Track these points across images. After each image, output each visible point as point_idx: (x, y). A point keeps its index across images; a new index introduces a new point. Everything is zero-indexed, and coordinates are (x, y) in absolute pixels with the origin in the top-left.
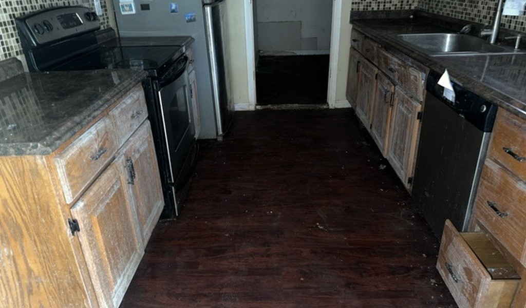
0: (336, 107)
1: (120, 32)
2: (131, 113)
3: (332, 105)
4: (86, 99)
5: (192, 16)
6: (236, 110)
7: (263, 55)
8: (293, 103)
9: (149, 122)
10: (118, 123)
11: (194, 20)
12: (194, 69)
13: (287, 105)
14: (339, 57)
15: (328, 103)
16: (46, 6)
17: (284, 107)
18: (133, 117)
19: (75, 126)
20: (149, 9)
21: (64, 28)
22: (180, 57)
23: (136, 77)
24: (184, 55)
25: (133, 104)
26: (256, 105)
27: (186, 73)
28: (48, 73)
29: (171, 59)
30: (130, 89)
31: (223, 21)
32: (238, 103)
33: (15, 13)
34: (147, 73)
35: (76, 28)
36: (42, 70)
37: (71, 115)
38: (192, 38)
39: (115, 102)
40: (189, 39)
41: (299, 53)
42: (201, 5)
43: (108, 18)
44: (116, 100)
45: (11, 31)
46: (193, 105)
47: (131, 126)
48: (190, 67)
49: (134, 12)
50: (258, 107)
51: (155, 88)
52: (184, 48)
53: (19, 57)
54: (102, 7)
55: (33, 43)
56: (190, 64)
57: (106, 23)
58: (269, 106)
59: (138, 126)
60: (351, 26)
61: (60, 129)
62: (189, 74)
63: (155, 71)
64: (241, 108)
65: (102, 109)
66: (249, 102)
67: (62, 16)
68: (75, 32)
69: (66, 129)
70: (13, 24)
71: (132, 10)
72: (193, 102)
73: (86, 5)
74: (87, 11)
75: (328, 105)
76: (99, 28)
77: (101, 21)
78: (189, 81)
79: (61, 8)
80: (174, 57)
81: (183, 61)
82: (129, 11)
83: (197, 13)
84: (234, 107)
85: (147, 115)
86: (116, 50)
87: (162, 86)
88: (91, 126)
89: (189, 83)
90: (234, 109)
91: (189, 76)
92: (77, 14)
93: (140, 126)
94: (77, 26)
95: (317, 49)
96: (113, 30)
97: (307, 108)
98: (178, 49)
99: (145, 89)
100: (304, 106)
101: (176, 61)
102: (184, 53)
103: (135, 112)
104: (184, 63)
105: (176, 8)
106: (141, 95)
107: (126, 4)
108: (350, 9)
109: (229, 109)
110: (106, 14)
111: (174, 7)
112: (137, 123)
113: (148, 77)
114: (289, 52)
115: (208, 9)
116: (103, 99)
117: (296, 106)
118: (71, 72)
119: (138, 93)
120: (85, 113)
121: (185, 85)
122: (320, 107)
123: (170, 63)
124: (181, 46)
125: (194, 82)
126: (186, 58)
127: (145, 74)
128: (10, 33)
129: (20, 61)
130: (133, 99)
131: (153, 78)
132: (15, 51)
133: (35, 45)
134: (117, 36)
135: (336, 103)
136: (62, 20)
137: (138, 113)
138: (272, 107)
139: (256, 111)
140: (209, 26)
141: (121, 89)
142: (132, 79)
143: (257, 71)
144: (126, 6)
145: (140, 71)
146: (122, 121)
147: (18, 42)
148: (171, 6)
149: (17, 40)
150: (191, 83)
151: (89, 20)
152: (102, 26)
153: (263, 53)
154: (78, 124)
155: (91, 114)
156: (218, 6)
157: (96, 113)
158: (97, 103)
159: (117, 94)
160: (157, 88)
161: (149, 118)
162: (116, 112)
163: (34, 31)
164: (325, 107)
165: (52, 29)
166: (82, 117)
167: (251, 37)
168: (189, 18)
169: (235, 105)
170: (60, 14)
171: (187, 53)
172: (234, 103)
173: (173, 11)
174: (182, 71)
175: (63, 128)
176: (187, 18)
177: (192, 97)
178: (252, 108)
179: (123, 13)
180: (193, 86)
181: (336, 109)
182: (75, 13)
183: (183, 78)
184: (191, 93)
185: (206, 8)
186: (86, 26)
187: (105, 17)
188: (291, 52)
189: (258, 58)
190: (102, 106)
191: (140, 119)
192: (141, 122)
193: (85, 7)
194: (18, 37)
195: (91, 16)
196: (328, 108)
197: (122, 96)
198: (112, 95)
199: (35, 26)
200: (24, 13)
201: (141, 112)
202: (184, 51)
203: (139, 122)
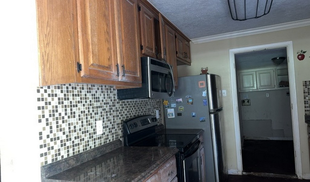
0: (304, 178)
1: (166, 125)
2: (168, 172)
3: (300, 176)
4: (148, 163)
5: (203, 119)
6: (229, 174)
7: (246, 139)
8: (270, 173)
9: (177, 178)
10: (162, 178)
11: (204, 121)
12: (203, 147)
13: (265, 173)
14: (300, 144)
15: (296, 175)
16: (136, 116)
17: (262, 174)
18: (169, 175)
19: (142, 178)
20: (181, 115)
21: (142, 126)
22: (196, 141)
23: (173, 152)
24: (198, 140)
25: (170, 167)
26: (243, 171)
27: (198, 150)
28: (132, 147)
29: (191, 142)
30: (169, 159)
31: (221, 121)
32: (230, 169)
33: (124, 119)
34: (178, 150)
35: (147, 125)
36: (130, 146)
37: (141, 172)
38: (203, 130)
39: (161, 166)
40: (201, 131)
41: (271, 138)
42: (209, 113)
43: (161, 120)
44: (162, 164)
45: (120, 127)
46: (202, 168)
47: (167, 180)
48: (201, 146)
49: (174, 117)
50: (244, 173)
51: (182, 158)
52: (198, 136)
53: (121, 139)
54: (159, 115)
55: (128, 132)
56: (201, 145)
57: (160, 122)
58: (252, 173)
59: (171, 180)
60: (307, 124)
61: (135, 179)
62: (200, 150)
63: (183, 149)
64: (233, 173)
65: (155, 169)
66: (238, 169)
67: (142, 120)
68: (146, 127)
69: (138, 179)
70: (122, 124)
71: (173, 116)
72: (202, 167)
73: (152, 114)
74: (153, 117)
75: (297, 176)
76: (157, 125)
77: (158, 121)
78: (200, 154)
79: (142, 116)
80: (193, 141)
81: (197, 143)
82: (172, 116)
83: (206, 117)
84: (228, 171)
85: (176, 174)
86: (163, 136)
87: (186, 157)
88: (149, 179)
89: (200, 155)
90: (228, 173)
91: (201, 152)
92: (148, 119)
93: (172, 180)
94: (148, 124)
95: (284, 137)
96: (163, 125)
97: (280, 177)
98: (196, 136)
99: (176, 158)
100: (278, 176)
101: (194, 143)
102: (198, 139)
103: (170, 172)
104: (198, 144)
105: (195, 115)
106: (174, 162)
107: (171, 113)
108: (305, 114)
109: (224, 173)
110: (161, 118)
111: (194, 114)
112: (171, 178)
113: (178, 152)
114: (265, 138)
115: (212, 116)
116: (156, 164)
117: (272, 175)
118: (142, 147)
119: (173, 161)
120: (147, 171)
121: (198, 157)
122: (291, 177)
123: (190, 144)
124: (196, 135)
125: (203, 154)
126: (199, 142)
127: (177, 150)
128: (120, 128)
129: (121, 141)
130: (170, 164)
131: (181, 153)
132: (120, 136)
133: (129, 133)
134: (164, 128)
135: (303, 175)
136: (142, 122)
137: (172, 172)
138: (254, 174)
139: (243, 175)
140: (212, 124)
141: (165, 159)
142: (170, 153)
143: (243, 149)
144: (171, 114)
145: (175, 149)
146: (163, 177)
147: (122, 132)
148: (193, 114)
149: (122, 131)
150: (201, 156)
151: (153, 121)
152: (158, 124)
153: (246, 138)
154: (143, 177)
155: (150, 172)
156: (218, 113)
157: (152, 172)
158: (153, 166)
159: (163, 161)
160: (183, 158)
161: (177, 176)
162: (161, 171)
163: (130, 127)
164: (295, 177)
165: (137, 126)
166: (146, 173)
167: (238, 130)
168: (202, 120)
169: (228, 170)
170: (141, 119)
171: (200, 138)
172: (228, 169)
173: (194, 116)
174: (197, 149)
175: (136, 179)
176: (200, 120)
177: (201, 164)
178: (240, 173)
179: (169, 117)
180: (202, 157)
181: (304, 180)
182: (147, 119)
183: (197, 153)
184: (201, 161)
185: (211, 115)
186: (151, 124)
187: (160, 119)
188: (266, 138)
189: (243, 141)
190: (155, 168)
191: (173, 176)
192: (173, 178)
193: (152, 115)
194: (123, 130)
195: (154, 119)
196: (297, 178)
197: (165, 162)
198: (161, 162)
199: (130, 125)
200: (127, 119)
201: (173, 172)
202: (198, 138)
203: (172, 178)
